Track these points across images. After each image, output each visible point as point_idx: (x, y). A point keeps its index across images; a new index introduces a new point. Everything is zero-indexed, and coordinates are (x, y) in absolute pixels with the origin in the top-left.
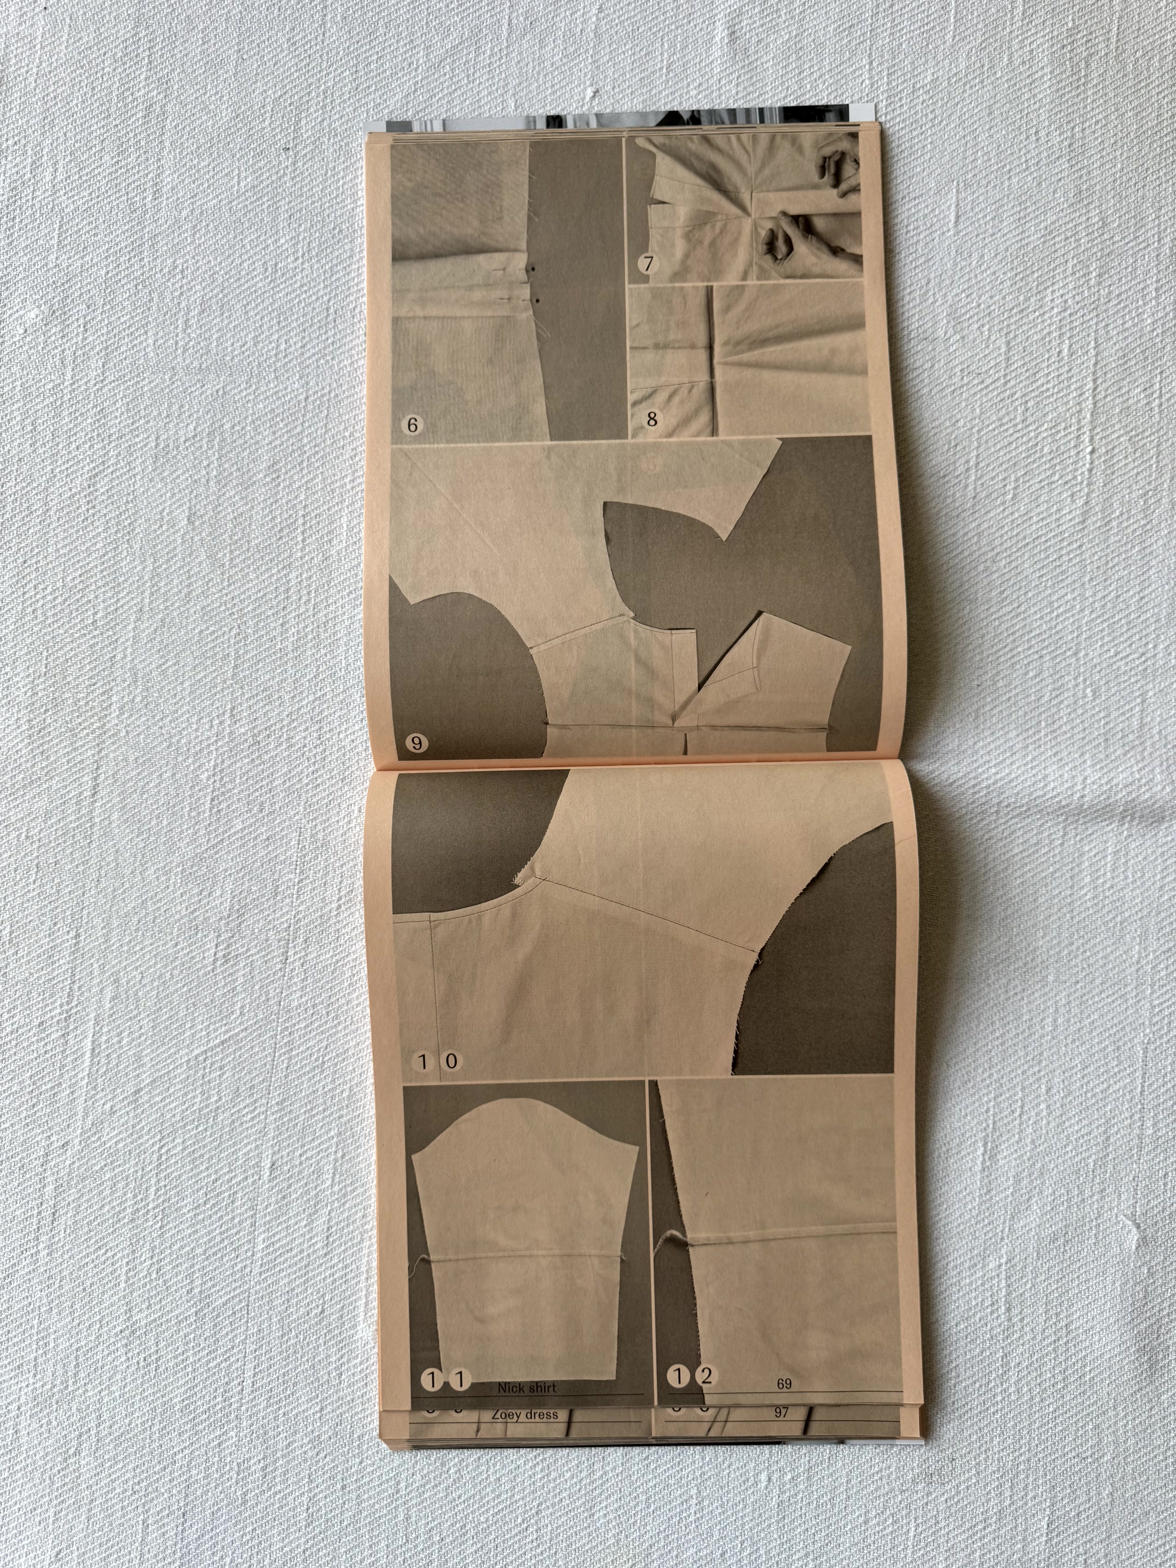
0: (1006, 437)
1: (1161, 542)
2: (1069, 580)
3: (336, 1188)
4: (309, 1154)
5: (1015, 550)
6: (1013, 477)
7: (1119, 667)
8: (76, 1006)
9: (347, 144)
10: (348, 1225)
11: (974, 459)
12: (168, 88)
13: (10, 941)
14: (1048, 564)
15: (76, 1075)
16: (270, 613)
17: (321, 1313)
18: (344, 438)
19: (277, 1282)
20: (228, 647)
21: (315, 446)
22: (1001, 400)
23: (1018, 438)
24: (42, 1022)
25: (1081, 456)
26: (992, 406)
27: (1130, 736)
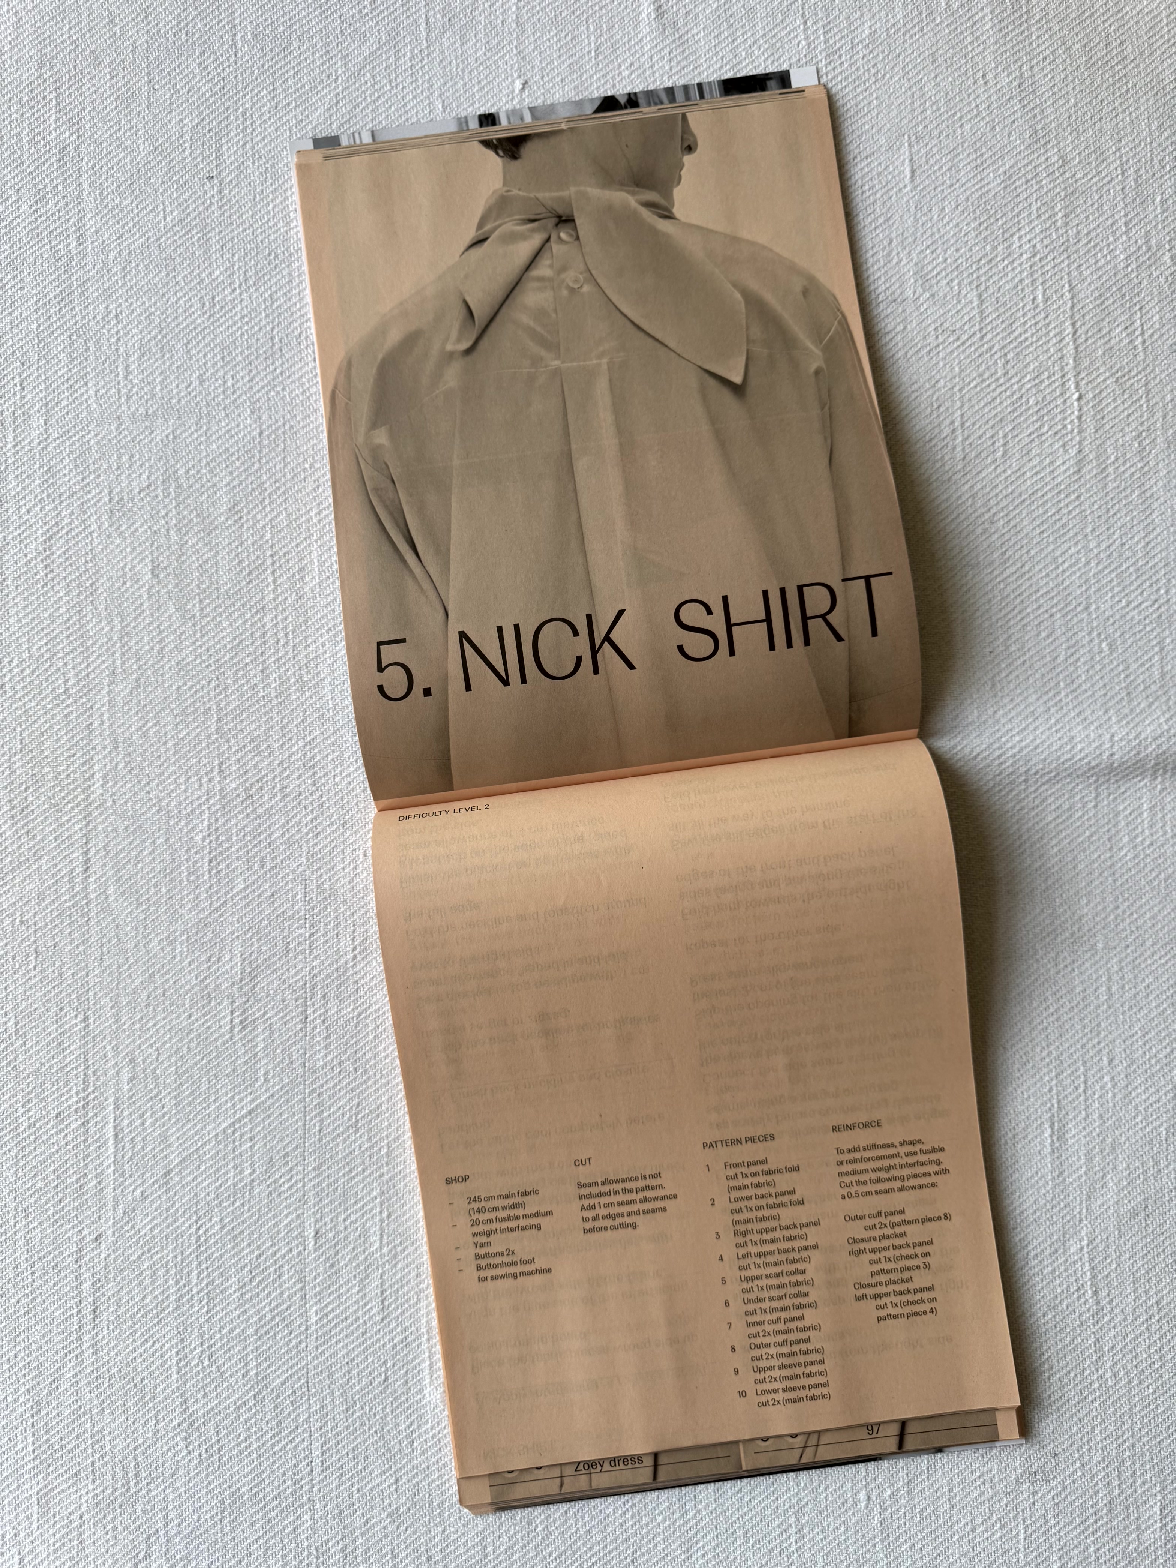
0: (989, 393)
1: (1160, 484)
2: (1071, 534)
3: (385, 1250)
4: (353, 1218)
5: (1011, 508)
6: (1001, 434)
7: (1133, 617)
8: (93, 1092)
9: (273, 166)
10: (402, 1287)
11: (959, 419)
12: (80, 128)
13: (16, 1033)
14: (1047, 519)
15: (101, 1164)
16: (248, 660)
17: (385, 1381)
18: (304, 470)
19: (335, 1354)
20: (209, 701)
21: (275, 482)
22: (980, 356)
23: (1001, 393)
24: (60, 1113)
25: (1068, 404)
26: (971, 362)
27: (1152, 686)
